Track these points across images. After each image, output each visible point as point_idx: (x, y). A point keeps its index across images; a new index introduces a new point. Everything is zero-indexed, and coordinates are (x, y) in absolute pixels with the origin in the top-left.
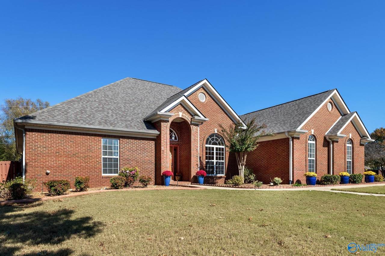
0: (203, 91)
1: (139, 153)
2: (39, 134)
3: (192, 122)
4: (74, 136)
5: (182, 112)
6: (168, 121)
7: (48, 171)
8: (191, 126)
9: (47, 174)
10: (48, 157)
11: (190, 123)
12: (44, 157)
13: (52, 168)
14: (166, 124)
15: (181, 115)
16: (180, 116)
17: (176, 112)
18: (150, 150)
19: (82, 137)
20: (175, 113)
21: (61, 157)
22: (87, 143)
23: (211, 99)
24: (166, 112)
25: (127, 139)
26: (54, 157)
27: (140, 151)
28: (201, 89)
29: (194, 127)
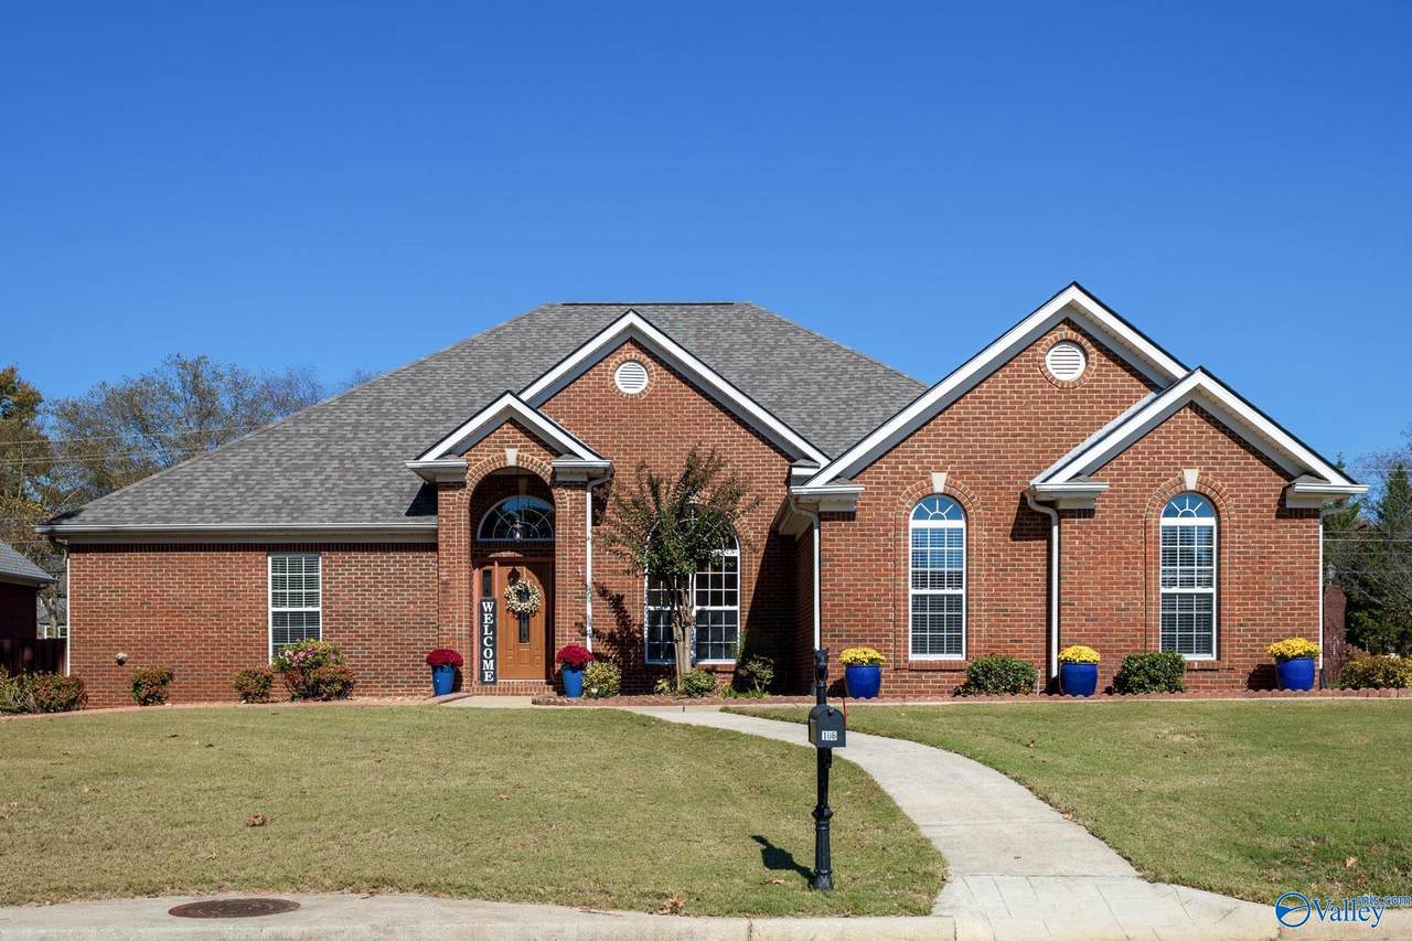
0: (635, 353)
1: (386, 595)
2: (101, 555)
3: (559, 479)
4: (189, 554)
5: (516, 447)
6: (463, 485)
7: (121, 655)
8: (555, 492)
9: (121, 662)
10: (123, 616)
11: (548, 481)
12: (113, 616)
13: (131, 645)
14: (455, 496)
15: (511, 457)
16: (511, 461)
17: (496, 451)
18: (423, 580)
19: (209, 555)
20: (488, 455)
21: (154, 615)
22: (225, 571)
23: (672, 377)
24: (442, 456)
25: (346, 550)
26: (138, 616)
27: (386, 586)
28: (626, 347)
29: (569, 492)
